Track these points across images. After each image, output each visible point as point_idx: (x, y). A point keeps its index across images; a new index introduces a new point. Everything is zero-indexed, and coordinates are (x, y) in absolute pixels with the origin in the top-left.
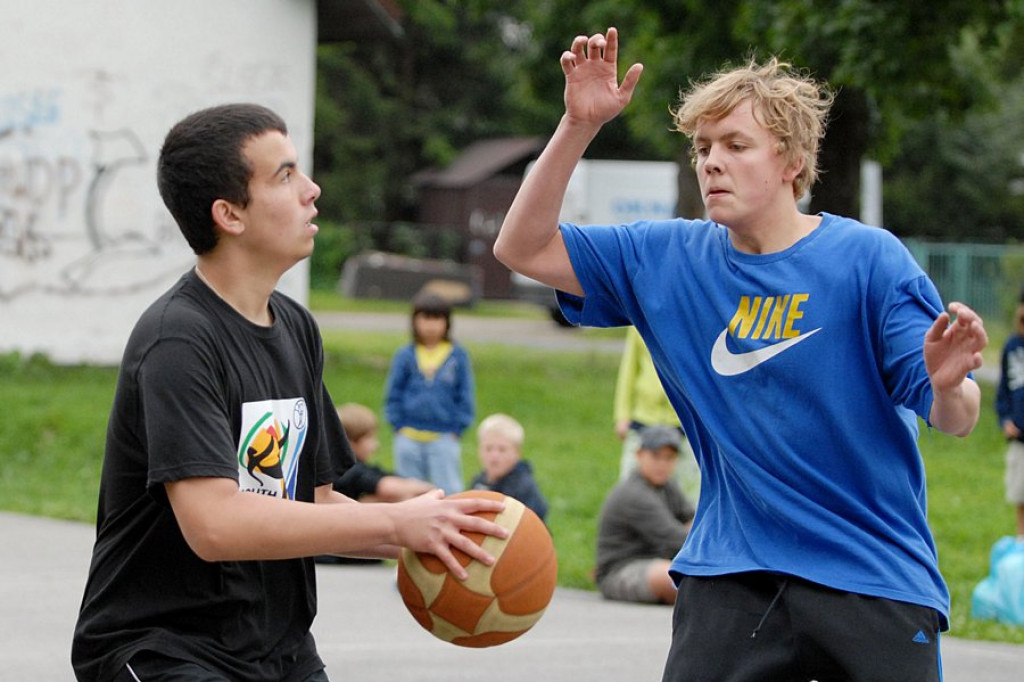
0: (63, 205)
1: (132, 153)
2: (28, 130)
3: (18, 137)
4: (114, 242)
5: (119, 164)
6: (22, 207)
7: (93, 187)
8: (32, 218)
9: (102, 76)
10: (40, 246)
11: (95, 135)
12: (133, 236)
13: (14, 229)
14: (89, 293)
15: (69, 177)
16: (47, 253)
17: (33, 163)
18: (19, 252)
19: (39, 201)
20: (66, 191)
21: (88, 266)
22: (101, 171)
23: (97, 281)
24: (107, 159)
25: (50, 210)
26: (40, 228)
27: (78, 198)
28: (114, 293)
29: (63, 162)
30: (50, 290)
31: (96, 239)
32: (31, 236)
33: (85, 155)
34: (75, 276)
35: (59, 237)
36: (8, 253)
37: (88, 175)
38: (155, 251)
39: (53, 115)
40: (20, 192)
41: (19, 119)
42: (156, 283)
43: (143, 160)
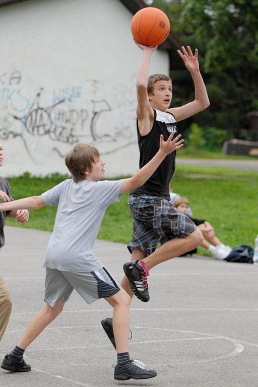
0: (83, 125)
1: (106, 108)
2: (70, 100)
3: (67, 102)
4: (100, 138)
5: (101, 111)
6: (69, 126)
7: (93, 119)
8: (72, 130)
9: (95, 81)
10: (75, 139)
11: (93, 101)
12: (106, 135)
13: (66, 134)
15: (84, 116)
16: (77, 141)
17: (72, 111)
18: (68, 141)
19: (74, 124)
20: (83, 121)
22: (95, 113)
24: (97, 110)
25: (78, 127)
26: (74, 133)
27: (88, 123)
29: (82, 111)
31: (94, 137)
32: (71, 135)
33: (90, 108)
35: (81, 136)
36: (64, 142)
37: (91, 115)
38: (115, 141)
39: (79, 95)
40: (67, 121)
41: (67, 96)
42: (115, 151)
43: (110, 110)
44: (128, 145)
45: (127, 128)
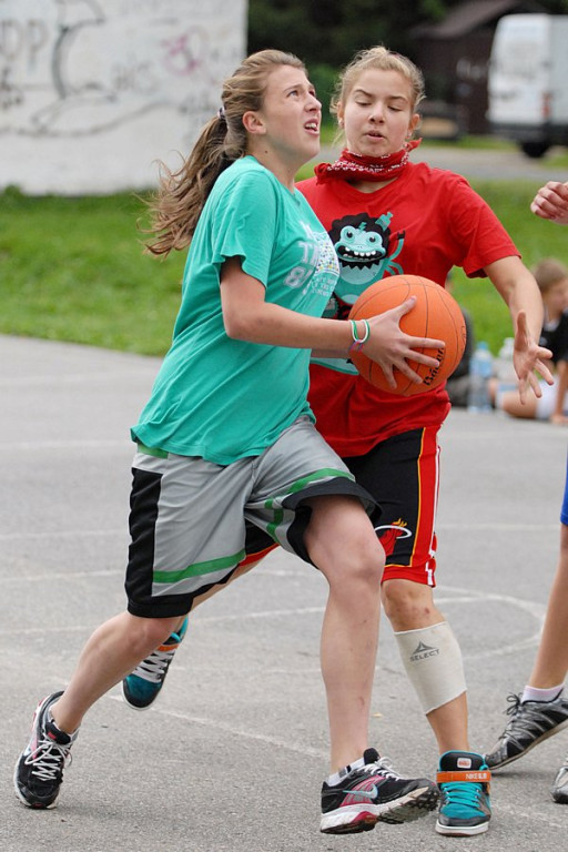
0: (32, 61)
1: (90, 15)
4: (77, 92)
5: (81, 25)
7: (58, 44)
8: (6, 71)
10: (13, 95)
12: (93, 86)
14: (55, 135)
15: (37, 36)
16: (19, 101)
17: (6, 24)
19: (12, 57)
20: (35, 49)
21: (55, 112)
22: (65, 31)
23: (62, 124)
24: (70, 20)
25: (21, 65)
26: (13, 80)
27: (46, 53)
28: (77, 134)
29: (32, 24)
30: (22, 132)
31: (61, 88)
32: (5, 86)
33: (51, 16)
34: (44, 120)
35: (29, 87)
37: (54, 34)
38: (112, 99)
42: (113, 126)
43: (100, 21)
44: (145, 110)
45: (144, 67)
